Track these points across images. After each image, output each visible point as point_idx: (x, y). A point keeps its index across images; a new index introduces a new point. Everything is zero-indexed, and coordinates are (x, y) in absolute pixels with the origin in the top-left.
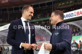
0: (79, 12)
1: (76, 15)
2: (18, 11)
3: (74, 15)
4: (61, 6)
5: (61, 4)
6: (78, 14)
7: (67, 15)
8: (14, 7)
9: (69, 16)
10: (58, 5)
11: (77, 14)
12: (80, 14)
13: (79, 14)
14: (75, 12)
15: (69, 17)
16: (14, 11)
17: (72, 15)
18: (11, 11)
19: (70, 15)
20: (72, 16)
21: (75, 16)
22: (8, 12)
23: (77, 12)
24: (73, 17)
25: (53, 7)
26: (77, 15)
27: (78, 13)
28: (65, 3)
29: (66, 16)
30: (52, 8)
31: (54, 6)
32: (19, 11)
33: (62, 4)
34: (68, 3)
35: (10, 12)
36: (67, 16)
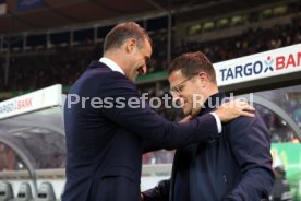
0: (283, 58)
1: (271, 69)
2: (40, 47)
3: (264, 68)
4: (199, 32)
5: (198, 27)
6: (280, 66)
7: (239, 69)
8: (26, 34)
9: (248, 72)
10: (188, 28)
11: (278, 63)
12: (289, 63)
13: (282, 63)
14: (269, 58)
15: (246, 74)
16: (26, 48)
17: (258, 66)
18: (16, 49)
19: (252, 67)
20: (256, 73)
21: (269, 71)
22: (5, 53)
23: (278, 59)
24: (263, 75)
25: (169, 36)
26: (278, 68)
27: (280, 60)
28: (215, 22)
29: (237, 72)
30: (166, 41)
31: (173, 32)
32: (45, 48)
33: (202, 25)
34: (224, 21)
35: (12, 52)
36: (240, 72)
